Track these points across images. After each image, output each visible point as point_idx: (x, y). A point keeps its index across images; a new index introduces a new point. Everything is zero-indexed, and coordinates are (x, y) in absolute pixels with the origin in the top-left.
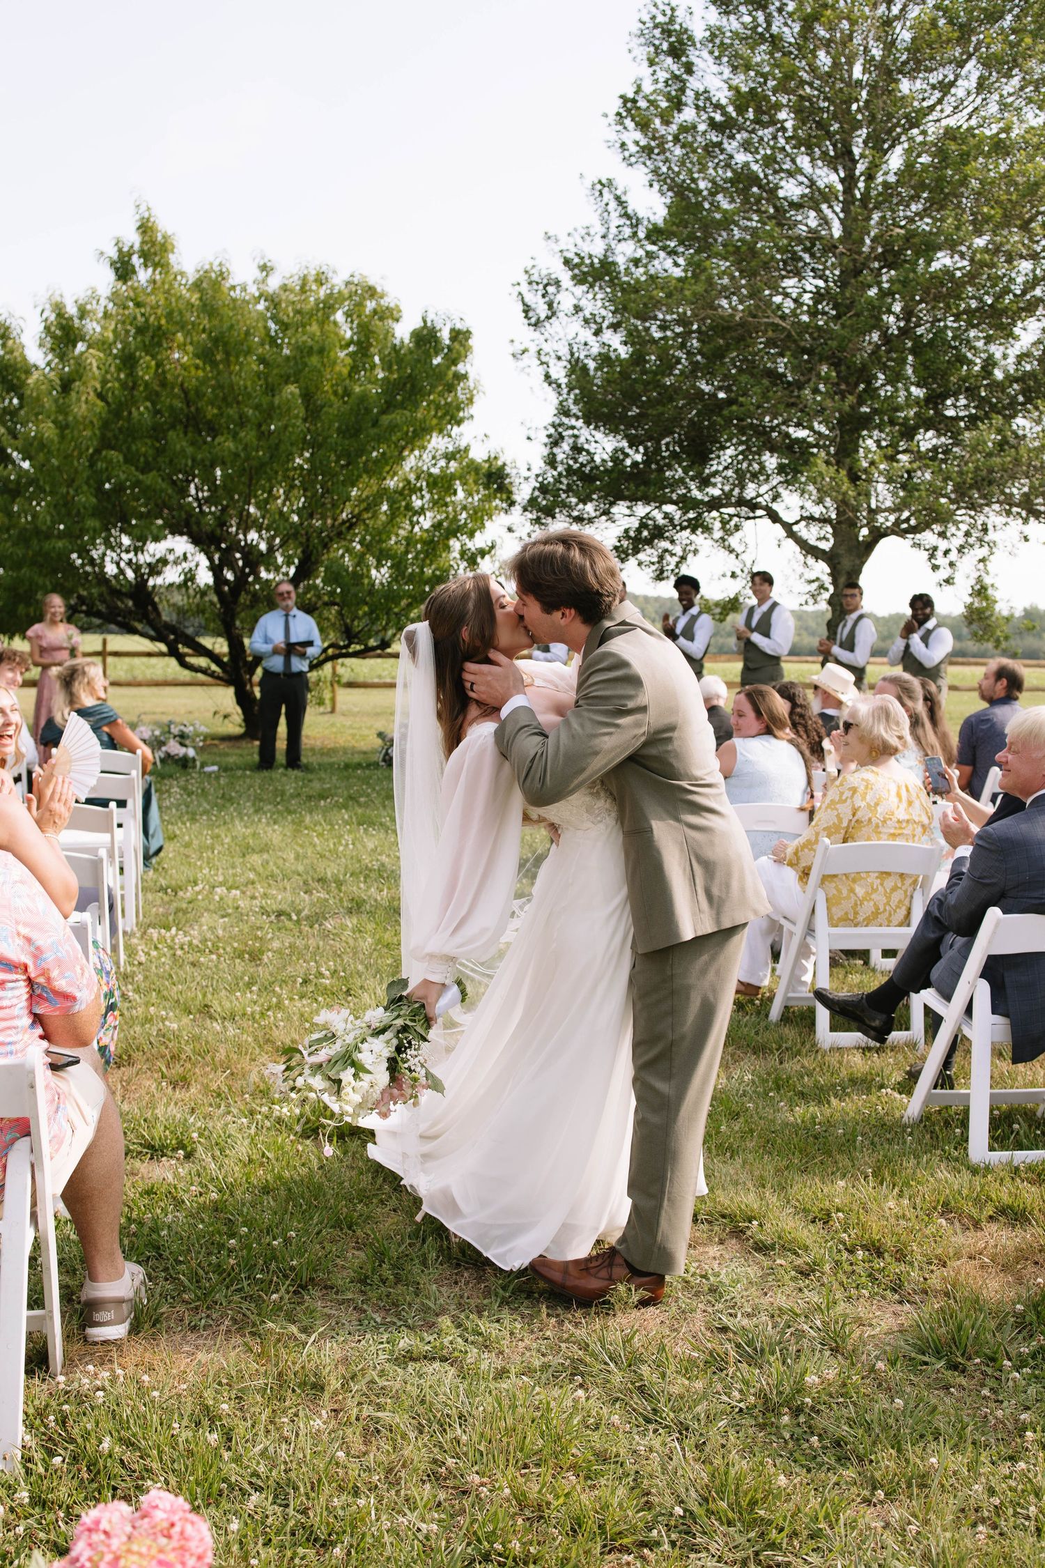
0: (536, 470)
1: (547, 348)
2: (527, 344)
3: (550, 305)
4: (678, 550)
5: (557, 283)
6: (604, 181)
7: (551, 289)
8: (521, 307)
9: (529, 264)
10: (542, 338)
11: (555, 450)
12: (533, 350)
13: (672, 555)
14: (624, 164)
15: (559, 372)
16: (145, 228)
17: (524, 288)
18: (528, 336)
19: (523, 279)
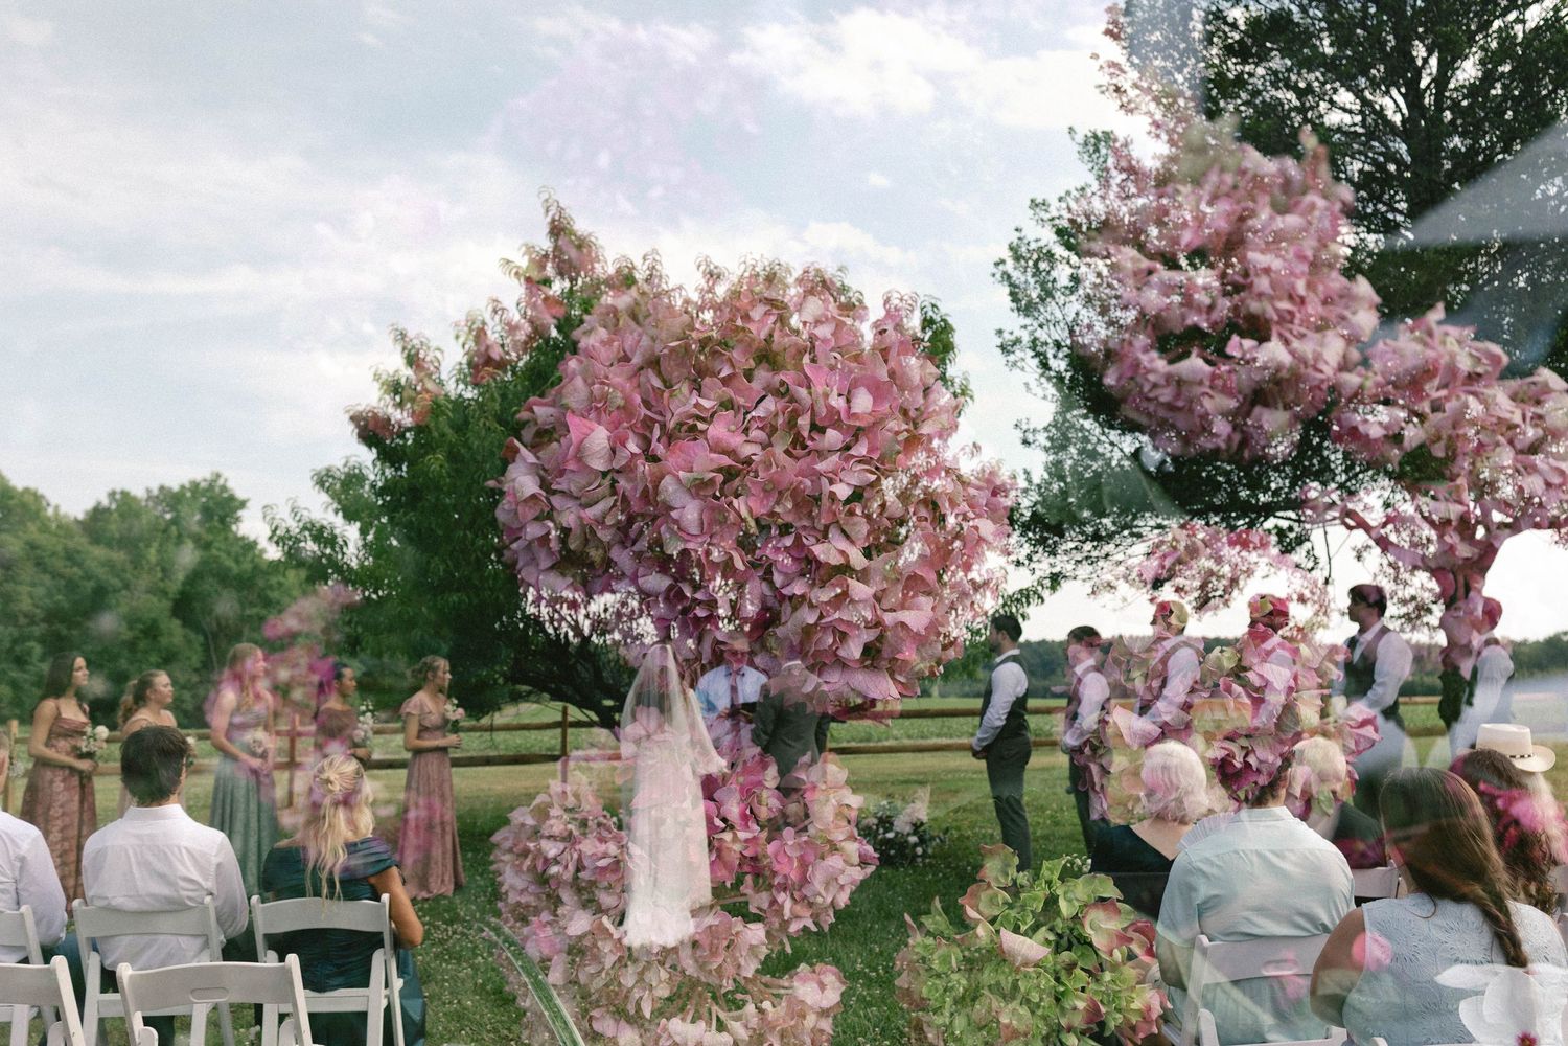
0: (1036, 480)
1: (1042, 335)
2: (1018, 333)
3: (1043, 284)
4: (1226, 569)
5: (1050, 256)
6: (1100, 134)
7: (1043, 265)
8: (1007, 290)
9: (1014, 237)
10: (1036, 324)
11: (1062, 455)
12: (1026, 338)
13: (1219, 578)
14: (1122, 112)
15: (1060, 365)
16: (557, 230)
17: (1010, 265)
18: (1015, 324)
19: (1007, 255)
